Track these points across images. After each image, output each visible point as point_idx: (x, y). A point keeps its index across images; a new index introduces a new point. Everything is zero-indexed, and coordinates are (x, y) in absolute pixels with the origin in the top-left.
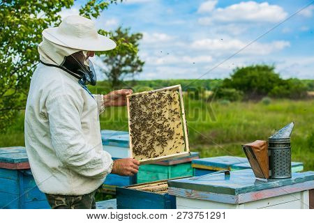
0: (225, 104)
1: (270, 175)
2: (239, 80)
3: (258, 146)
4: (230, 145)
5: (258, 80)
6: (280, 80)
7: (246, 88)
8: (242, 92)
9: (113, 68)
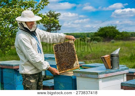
0: (95, 43)
1: (111, 68)
2: (101, 33)
3: (106, 57)
4: (98, 60)
5: (109, 33)
6: (119, 32)
7: (104, 36)
8: (103, 38)
9: (48, 28)
